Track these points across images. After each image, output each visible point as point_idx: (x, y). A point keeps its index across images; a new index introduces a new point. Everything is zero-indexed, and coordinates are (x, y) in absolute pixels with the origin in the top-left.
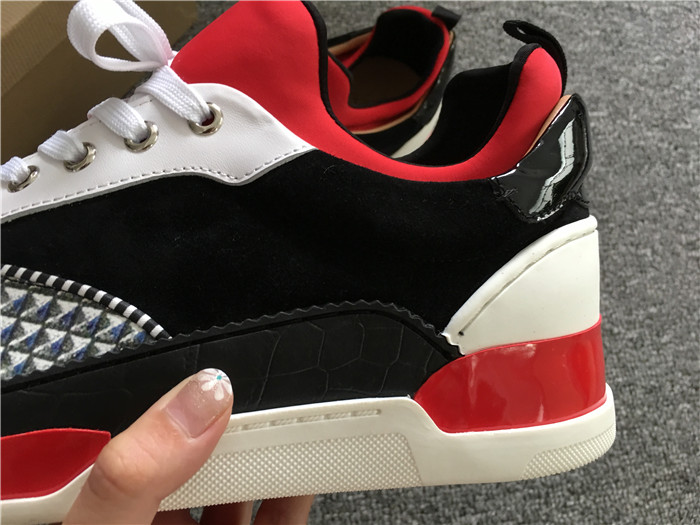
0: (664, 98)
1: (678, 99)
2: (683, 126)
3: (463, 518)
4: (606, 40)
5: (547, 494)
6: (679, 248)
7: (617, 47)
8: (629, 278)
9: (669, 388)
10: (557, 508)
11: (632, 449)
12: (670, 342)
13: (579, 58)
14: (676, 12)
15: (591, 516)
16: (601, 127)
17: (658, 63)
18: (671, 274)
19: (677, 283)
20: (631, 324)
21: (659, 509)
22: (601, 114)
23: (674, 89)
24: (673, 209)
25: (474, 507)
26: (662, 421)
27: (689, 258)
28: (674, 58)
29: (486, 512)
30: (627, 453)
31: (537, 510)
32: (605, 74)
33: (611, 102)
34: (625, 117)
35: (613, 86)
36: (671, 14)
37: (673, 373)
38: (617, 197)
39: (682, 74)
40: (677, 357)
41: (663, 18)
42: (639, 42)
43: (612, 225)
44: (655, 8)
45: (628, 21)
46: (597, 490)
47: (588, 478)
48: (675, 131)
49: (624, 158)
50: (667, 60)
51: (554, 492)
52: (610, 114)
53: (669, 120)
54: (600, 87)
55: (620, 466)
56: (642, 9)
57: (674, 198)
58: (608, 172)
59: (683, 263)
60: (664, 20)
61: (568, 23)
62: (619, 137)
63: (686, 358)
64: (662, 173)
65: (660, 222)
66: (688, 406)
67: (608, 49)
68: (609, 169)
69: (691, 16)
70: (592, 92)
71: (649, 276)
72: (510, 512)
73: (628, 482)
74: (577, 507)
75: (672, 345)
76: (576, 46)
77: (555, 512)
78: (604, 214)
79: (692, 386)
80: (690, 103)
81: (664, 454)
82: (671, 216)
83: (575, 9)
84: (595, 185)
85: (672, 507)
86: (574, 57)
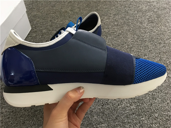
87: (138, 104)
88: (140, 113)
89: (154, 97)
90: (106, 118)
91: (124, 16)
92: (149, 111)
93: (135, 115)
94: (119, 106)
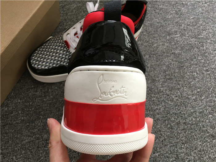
0: (195, 29)
1: (199, 29)
2: (201, 36)
3: (154, 154)
4: (177, 13)
5: (176, 145)
6: (204, 72)
7: (180, 15)
8: (191, 82)
9: (206, 111)
10: (179, 148)
11: (197, 129)
12: (204, 99)
13: (170, 20)
14: (195, 3)
15: (188, 149)
16: (178, 39)
17: (192, 19)
18: (202, 79)
19: (204, 82)
20: (193, 95)
21: (206, 145)
22: (178, 36)
23: (197, 26)
24: (201, 61)
25: (157, 151)
26: (205, 121)
27: (207, 74)
28: (196, 16)
29: (160, 152)
30: (196, 131)
31: (174, 150)
32: (178, 24)
33: (180, 32)
34: (185, 36)
35: (180, 27)
36: (194, 4)
37: (206, 107)
38: (185, 59)
39: (199, 21)
40: (207, 102)
41: (192, 5)
42: (186, 13)
43: (185, 67)
44: (189, 3)
45: (182, 7)
46: (189, 142)
47: (187, 139)
48: (199, 38)
49: (186, 48)
50: (194, 18)
51: (178, 144)
52: (180, 35)
53: (197, 35)
54: (177, 28)
55: (195, 135)
56: (186, 3)
57: (201, 57)
58: (182, 52)
59: (205, 76)
60: (192, 6)
61: (166, 10)
62: (184, 42)
63: (209, 102)
64: (197, 51)
65: (198, 65)
66: (211, 116)
67: (178, 16)
68: (182, 51)
69: (200, 4)
70: (175, 29)
71: (196, 81)
72: (167, 151)
73: (197, 139)
74: (185, 147)
75: (205, 99)
76: (169, 17)
77: (179, 150)
78: (182, 64)
79: (212, 110)
80: (202, 29)
81: (206, 130)
82: (201, 63)
83: (167, 5)
84: (179, 56)
85: (210, 144)
86: (168, 20)
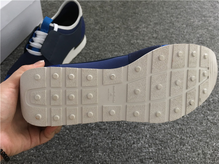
87: (160, 147)
88: (160, 159)
89: (182, 142)
90: (114, 157)
91: (167, 28)
92: (171, 159)
93: (152, 160)
94: (135, 145)
